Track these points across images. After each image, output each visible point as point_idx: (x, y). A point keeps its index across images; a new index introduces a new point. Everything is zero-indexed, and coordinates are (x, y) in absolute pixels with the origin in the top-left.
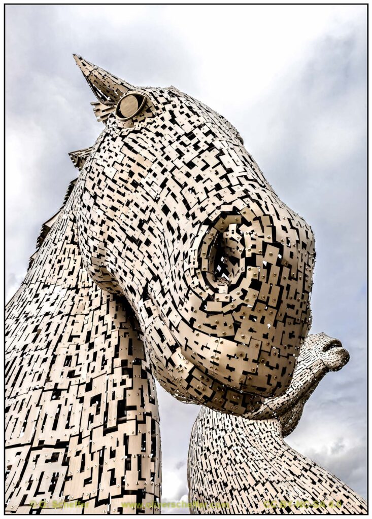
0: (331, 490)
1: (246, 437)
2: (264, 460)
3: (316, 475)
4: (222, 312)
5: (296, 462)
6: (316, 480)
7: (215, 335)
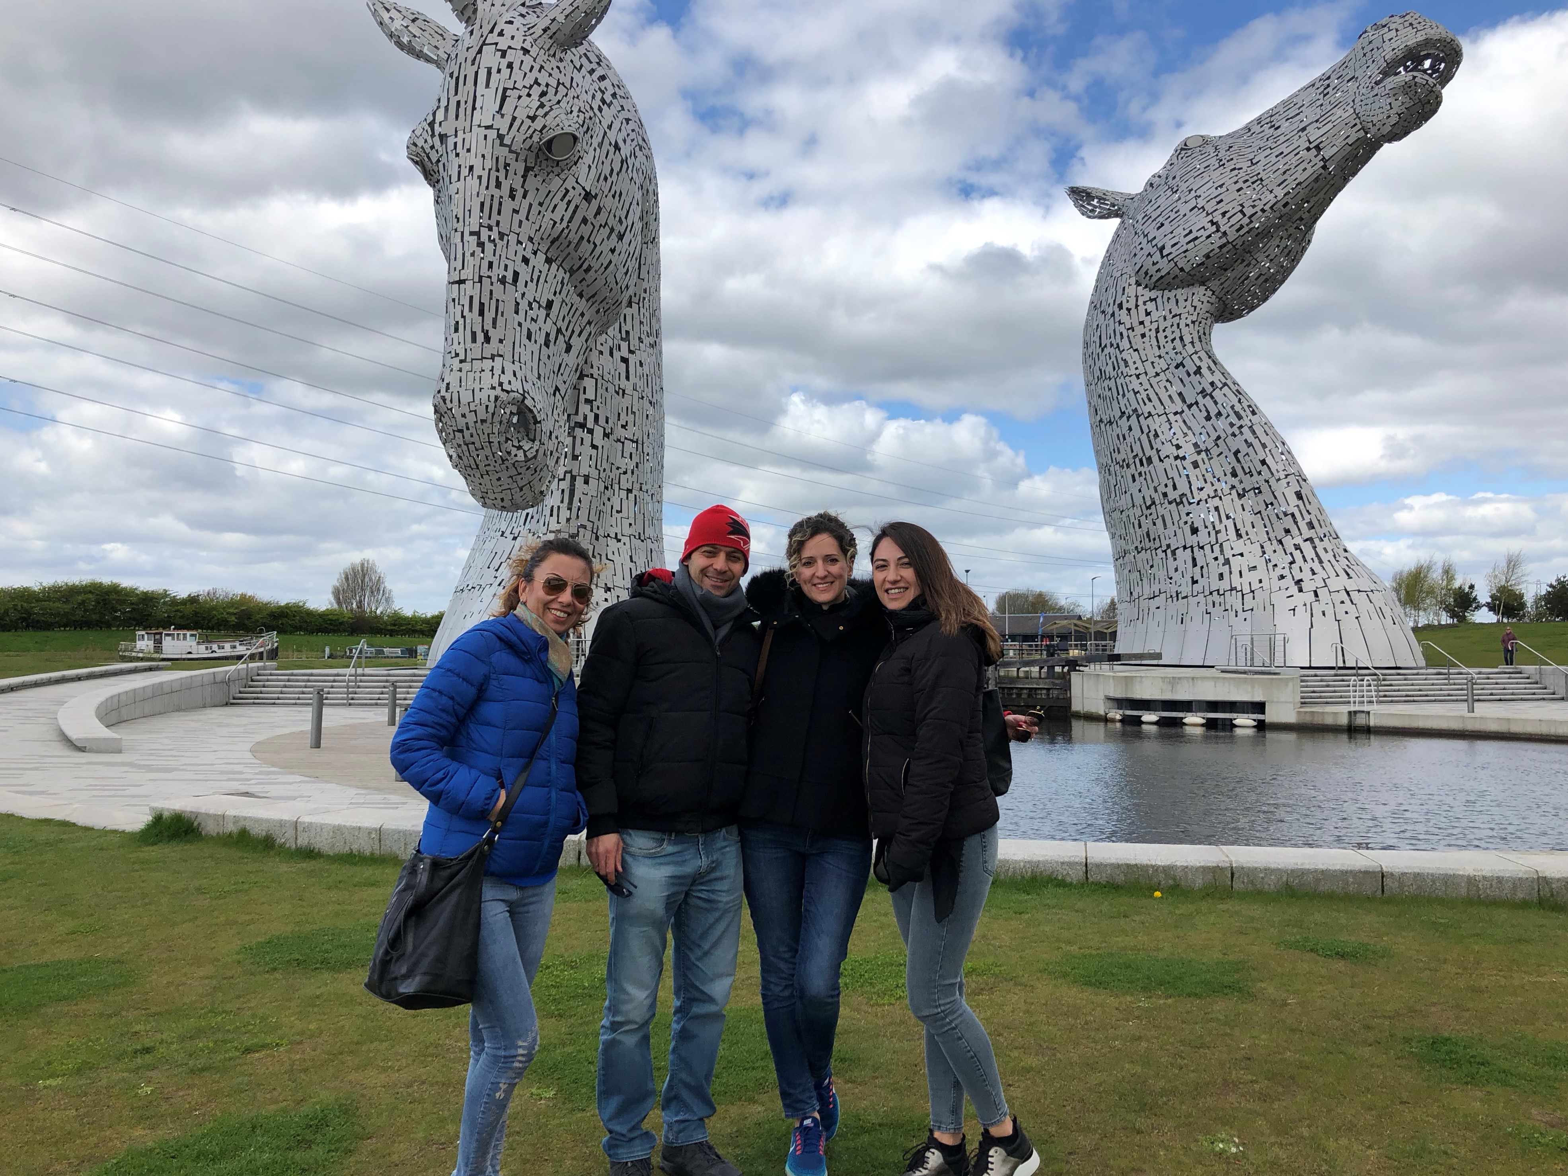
0: (1230, 431)
1: (1128, 329)
2: (1142, 377)
3: (1216, 403)
5: (1195, 379)
6: (1213, 412)
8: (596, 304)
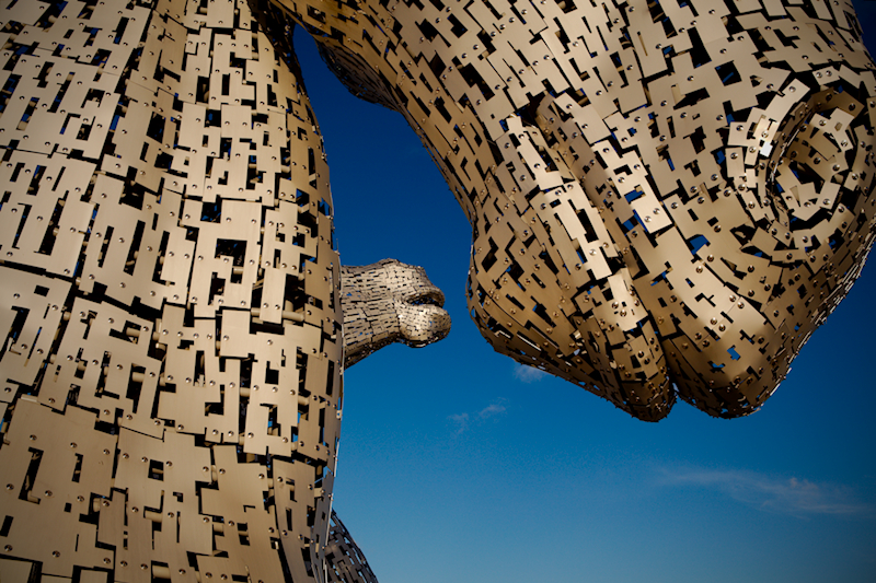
4: (770, 258)
7: (734, 289)
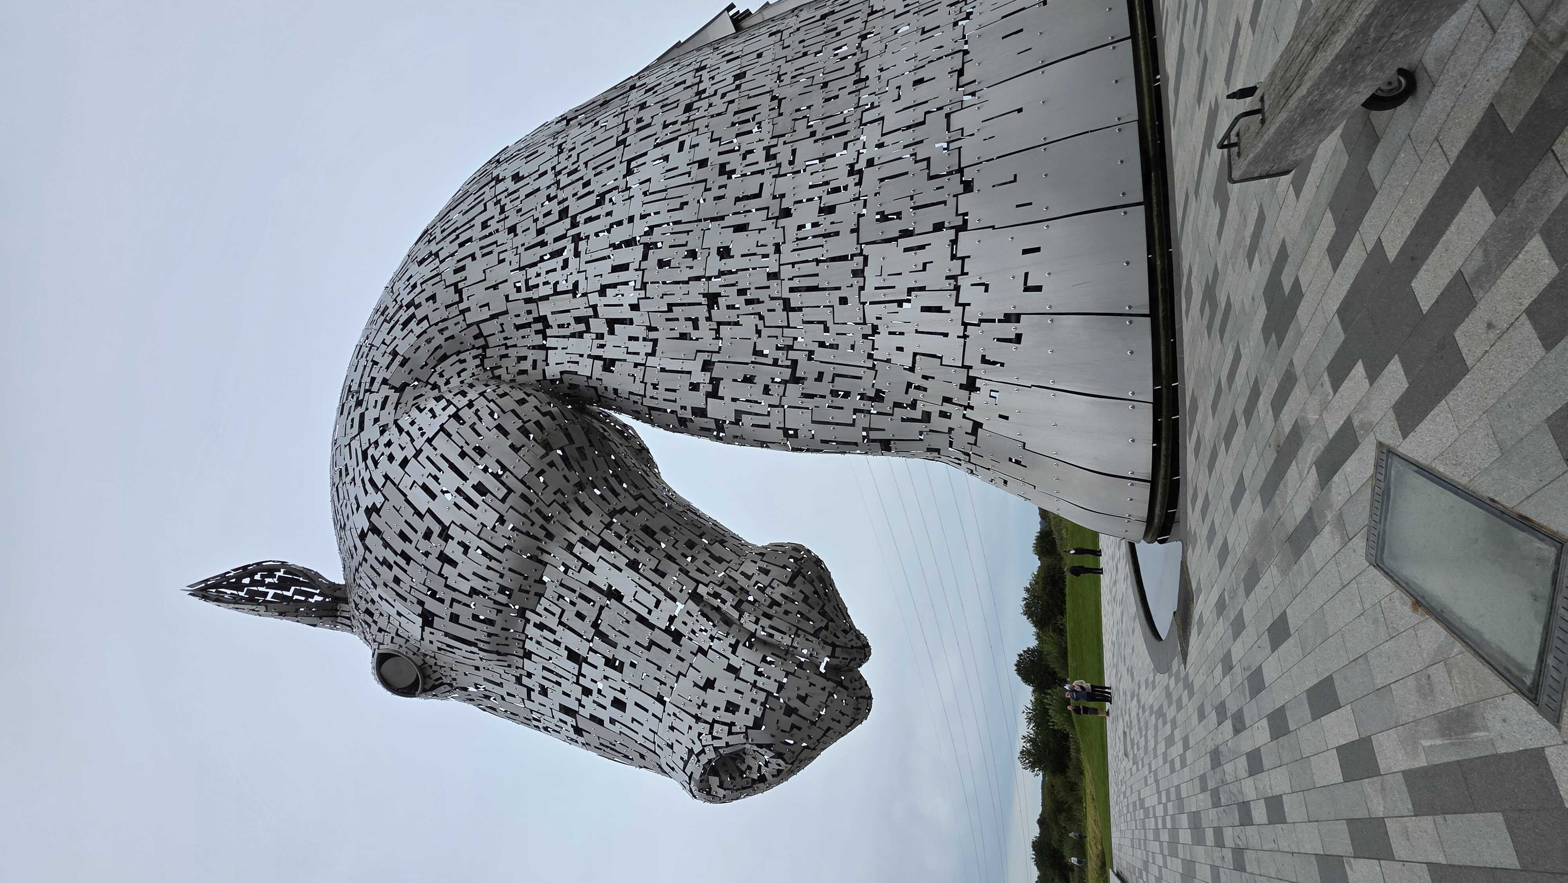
8: (542, 545)
